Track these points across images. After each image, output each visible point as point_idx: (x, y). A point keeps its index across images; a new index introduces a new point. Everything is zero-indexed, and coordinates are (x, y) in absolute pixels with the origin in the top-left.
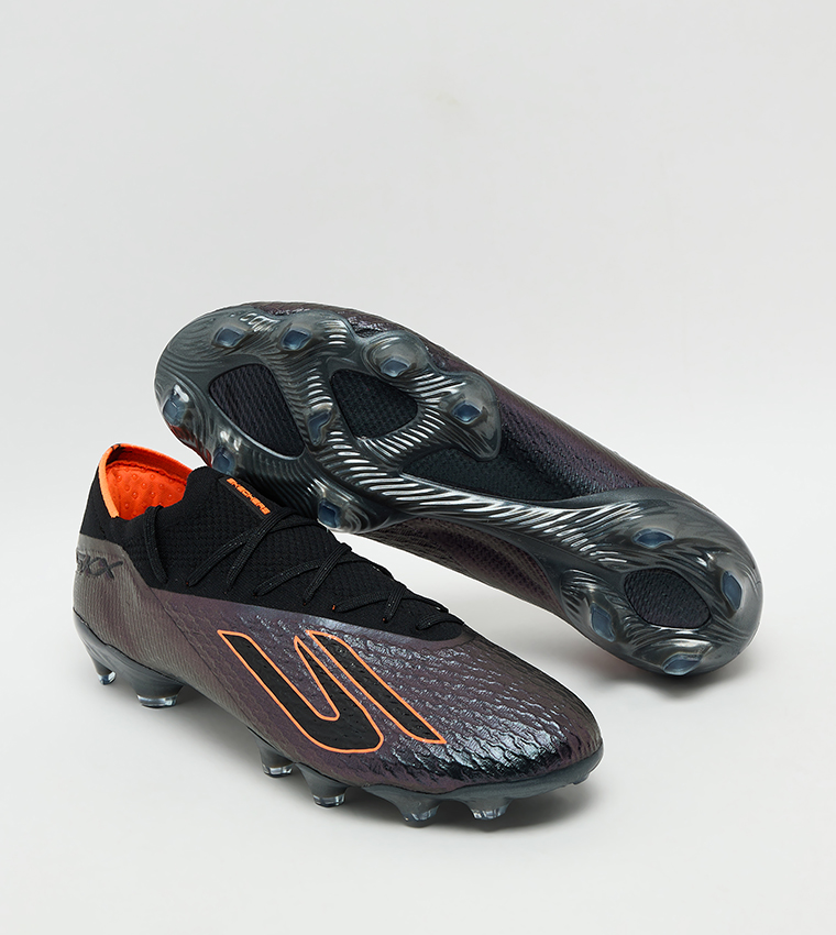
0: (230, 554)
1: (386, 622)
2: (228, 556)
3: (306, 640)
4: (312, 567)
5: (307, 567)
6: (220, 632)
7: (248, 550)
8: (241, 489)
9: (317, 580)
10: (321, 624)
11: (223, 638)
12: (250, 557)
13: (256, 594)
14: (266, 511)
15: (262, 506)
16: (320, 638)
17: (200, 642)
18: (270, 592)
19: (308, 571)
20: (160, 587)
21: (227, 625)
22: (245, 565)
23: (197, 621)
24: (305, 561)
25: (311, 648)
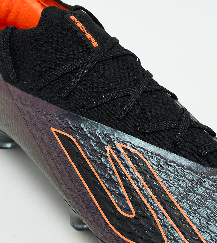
0: (67, 73)
1: (176, 146)
2: (65, 74)
3: (116, 150)
4: (126, 94)
5: (122, 93)
6: (53, 129)
7: (80, 74)
8: (79, 25)
9: (129, 105)
10: (128, 140)
11: (55, 134)
12: (82, 79)
13: (83, 108)
14: (95, 44)
15: (93, 40)
16: (126, 150)
17: (38, 131)
18: (93, 108)
19: (122, 97)
20: (13, 84)
21: (59, 126)
22: (77, 84)
23: (37, 116)
24: (120, 88)
25: (119, 157)
